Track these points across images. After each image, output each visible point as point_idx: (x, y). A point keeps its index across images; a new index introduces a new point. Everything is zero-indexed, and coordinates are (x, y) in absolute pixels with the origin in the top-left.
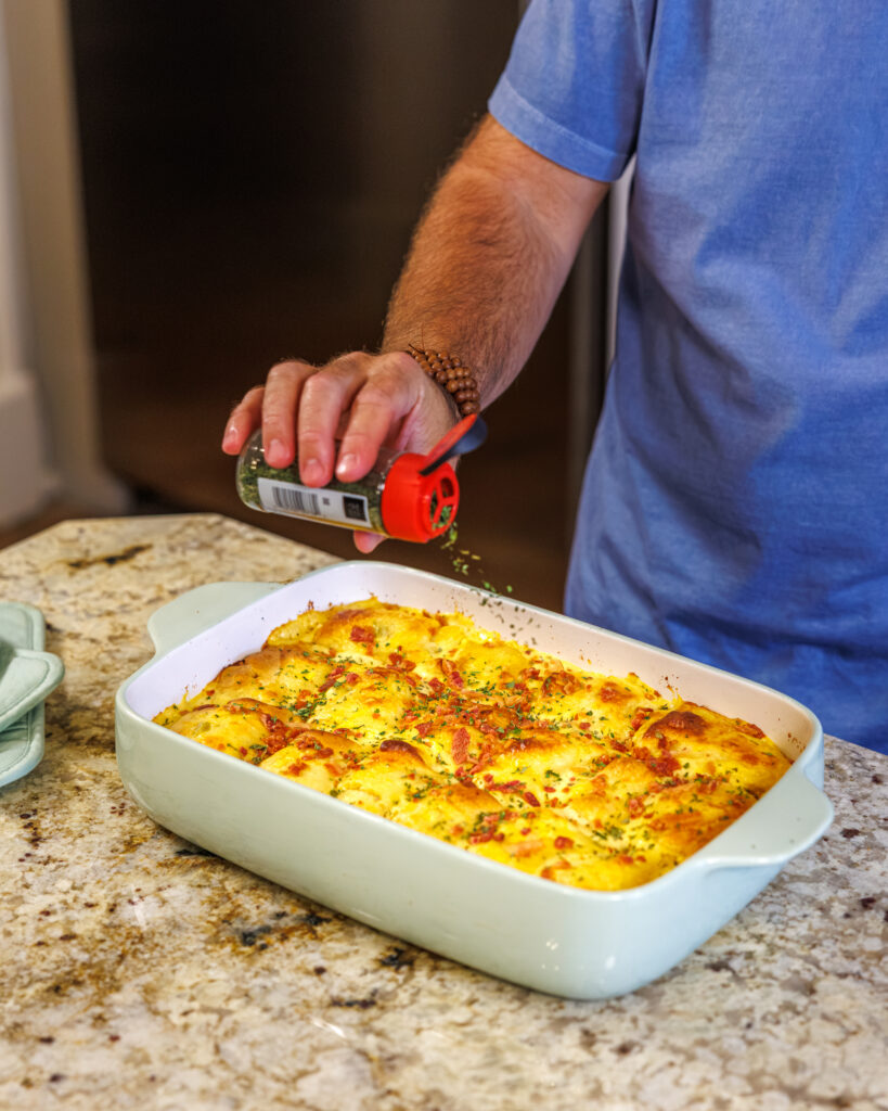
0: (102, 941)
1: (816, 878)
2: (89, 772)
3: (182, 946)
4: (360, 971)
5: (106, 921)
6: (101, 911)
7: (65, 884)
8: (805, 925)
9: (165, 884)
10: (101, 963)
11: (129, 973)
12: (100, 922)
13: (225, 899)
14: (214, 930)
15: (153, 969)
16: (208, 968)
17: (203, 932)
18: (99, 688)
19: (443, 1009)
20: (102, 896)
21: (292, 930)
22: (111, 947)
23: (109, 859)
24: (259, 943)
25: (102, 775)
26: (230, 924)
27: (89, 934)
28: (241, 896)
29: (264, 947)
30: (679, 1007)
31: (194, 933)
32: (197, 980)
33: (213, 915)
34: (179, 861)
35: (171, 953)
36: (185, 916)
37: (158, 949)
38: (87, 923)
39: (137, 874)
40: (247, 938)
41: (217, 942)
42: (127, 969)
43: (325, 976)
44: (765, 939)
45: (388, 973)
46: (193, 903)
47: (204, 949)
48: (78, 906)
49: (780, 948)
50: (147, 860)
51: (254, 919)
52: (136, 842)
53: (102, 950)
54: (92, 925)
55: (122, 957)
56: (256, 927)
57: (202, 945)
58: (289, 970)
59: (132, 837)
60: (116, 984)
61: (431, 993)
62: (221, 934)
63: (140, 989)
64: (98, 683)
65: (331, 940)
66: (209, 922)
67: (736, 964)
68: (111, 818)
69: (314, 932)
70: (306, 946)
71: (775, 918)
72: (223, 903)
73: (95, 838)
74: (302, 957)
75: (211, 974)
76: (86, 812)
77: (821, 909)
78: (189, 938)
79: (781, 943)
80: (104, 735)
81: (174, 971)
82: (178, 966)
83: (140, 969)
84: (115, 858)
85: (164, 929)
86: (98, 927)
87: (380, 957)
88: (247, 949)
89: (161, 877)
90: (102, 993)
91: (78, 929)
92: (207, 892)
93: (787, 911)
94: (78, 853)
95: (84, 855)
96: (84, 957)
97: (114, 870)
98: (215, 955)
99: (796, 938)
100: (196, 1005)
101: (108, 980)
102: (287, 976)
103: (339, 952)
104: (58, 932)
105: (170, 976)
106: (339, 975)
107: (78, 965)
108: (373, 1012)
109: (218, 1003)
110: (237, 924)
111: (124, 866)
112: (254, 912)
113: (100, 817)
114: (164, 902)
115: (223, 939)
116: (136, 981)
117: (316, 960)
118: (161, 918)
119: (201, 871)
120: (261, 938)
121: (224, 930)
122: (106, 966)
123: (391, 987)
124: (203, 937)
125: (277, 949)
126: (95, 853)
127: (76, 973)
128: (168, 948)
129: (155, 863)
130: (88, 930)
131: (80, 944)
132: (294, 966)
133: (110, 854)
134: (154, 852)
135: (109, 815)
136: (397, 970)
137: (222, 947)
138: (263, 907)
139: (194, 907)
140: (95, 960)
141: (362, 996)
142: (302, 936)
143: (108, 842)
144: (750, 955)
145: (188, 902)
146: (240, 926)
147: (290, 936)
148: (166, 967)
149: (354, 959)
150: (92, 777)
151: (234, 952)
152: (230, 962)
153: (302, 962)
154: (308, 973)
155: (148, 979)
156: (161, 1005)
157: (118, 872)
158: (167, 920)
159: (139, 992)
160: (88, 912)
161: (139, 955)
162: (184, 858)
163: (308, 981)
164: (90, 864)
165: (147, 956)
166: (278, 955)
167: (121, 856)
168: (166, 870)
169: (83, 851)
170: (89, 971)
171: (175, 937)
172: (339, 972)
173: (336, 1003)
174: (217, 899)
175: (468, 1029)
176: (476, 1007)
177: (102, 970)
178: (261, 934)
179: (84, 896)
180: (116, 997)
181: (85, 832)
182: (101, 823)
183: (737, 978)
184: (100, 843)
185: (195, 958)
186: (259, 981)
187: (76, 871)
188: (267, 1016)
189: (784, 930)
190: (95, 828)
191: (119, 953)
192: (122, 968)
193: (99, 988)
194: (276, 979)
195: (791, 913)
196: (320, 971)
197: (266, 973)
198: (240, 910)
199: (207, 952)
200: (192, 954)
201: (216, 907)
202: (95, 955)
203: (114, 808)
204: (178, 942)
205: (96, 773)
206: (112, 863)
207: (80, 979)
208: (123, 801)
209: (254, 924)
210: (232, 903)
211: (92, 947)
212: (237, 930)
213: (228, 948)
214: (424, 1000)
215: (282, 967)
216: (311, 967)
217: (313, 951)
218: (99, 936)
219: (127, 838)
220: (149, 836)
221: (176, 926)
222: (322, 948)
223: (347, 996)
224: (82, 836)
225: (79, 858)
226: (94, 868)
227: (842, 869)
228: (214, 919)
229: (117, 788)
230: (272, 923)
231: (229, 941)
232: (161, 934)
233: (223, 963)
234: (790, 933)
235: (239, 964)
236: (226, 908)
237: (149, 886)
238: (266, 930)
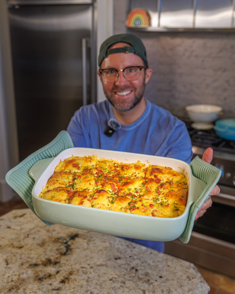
1: (125, 264)
4: (57, 284)
5: (18, 278)
6: (17, 276)
7: (12, 272)
8: (124, 272)
9: (27, 271)
10: (17, 285)
11: (21, 286)
15: (25, 285)
19: (70, 290)
20: (17, 273)
22: (19, 282)
29: (42, 281)
30: (105, 287)
32: (32, 287)
35: (28, 282)
36: (30, 276)
37: (26, 282)
38: (15, 278)
39: (23, 269)
40: (40, 279)
41: (35, 280)
43: (52, 285)
45: (61, 284)
47: (33, 281)
49: (120, 276)
50: (25, 267)
55: (20, 284)
60: (19, 289)
61: (68, 287)
65: (53, 279)
66: (34, 277)
67: (114, 279)
69: (50, 278)
70: (49, 280)
73: (17, 263)
75: (34, 286)
76: (16, 259)
77: (126, 269)
78: (31, 280)
82: (29, 285)
84: (20, 267)
87: (60, 282)
88: (40, 281)
90: (17, 290)
91: (14, 279)
92: (34, 272)
97: (20, 269)
98: (35, 282)
100: (32, 291)
102: (46, 285)
103: (54, 281)
104: (10, 280)
105: (28, 287)
107: (13, 285)
108: (59, 291)
109: (35, 291)
110: (38, 277)
114: (27, 274)
116: (22, 288)
117: (50, 282)
119: (33, 268)
121: (36, 278)
123: (62, 286)
124: (33, 279)
126: (17, 266)
127: (13, 287)
131: (14, 282)
134: (26, 265)
135: (19, 259)
136: (63, 283)
138: (42, 274)
139: (32, 274)
141: (57, 288)
142: (48, 278)
143: (19, 264)
144: (115, 278)
147: (46, 279)
148: (27, 285)
149: (56, 282)
151: (38, 282)
155: (24, 287)
156: (26, 292)
158: (27, 277)
159: (23, 290)
160: (15, 276)
163: (49, 286)
165: (24, 283)
166: (45, 282)
168: (28, 268)
169: (15, 266)
170: (15, 287)
171: (29, 280)
172: (54, 284)
173: (53, 290)
175: (73, 293)
176: (75, 289)
179: (15, 274)
180: (19, 291)
182: (18, 261)
183: (114, 282)
185: (32, 283)
187: (13, 269)
188: (43, 293)
195: (122, 270)
196: (51, 284)
197: (43, 285)
201: (35, 274)
209: (41, 277)
211: (16, 282)
214: (67, 288)
216: (49, 283)
218: (17, 280)
219: (22, 263)
221: (29, 278)
222: (51, 280)
223: (55, 288)
224: (15, 263)
226: (16, 269)
227: (129, 262)
230: (44, 276)
231: (37, 280)
232: (27, 279)
234: (122, 274)
235: (38, 284)
236: (37, 274)
237: (24, 271)
238: (43, 278)
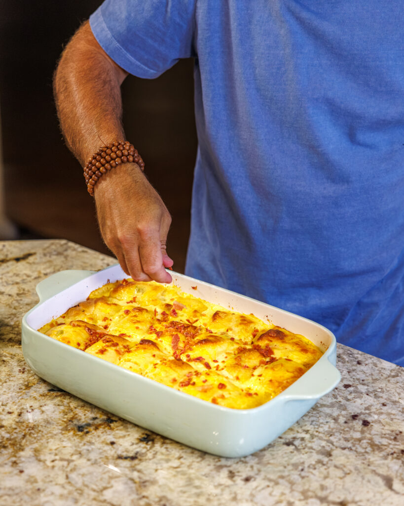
0: (16, 429)
1: (332, 406)
2: (9, 354)
3: (51, 432)
4: (130, 444)
5: (17, 420)
6: (14, 416)
8: (327, 426)
9: (43, 404)
10: (15, 438)
11: (28, 443)
12: (14, 420)
13: (70, 411)
14: (65, 425)
15: (38, 441)
16: (63, 441)
17: (60, 425)
18: (13, 316)
19: (168, 461)
20: (15, 409)
21: (100, 425)
22: (20, 431)
23: (18, 392)
24: (86, 430)
25: (15, 355)
26: (72, 422)
27: (10, 425)
28: (77, 410)
29: (87, 432)
30: (272, 461)
31: (57, 426)
32: (58, 446)
33: (65, 418)
34: (49, 394)
35: (46, 434)
36: (53, 418)
37: (41, 432)
38: (9, 421)
39: (31, 399)
40: (80, 428)
41: (67, 430)
42: (26, 441)
43: (115, 446)
44: (310, 432)
45: (143, 445)
46: (56, 413)
47: (61, 433)
48: (5, 413)
49: (316, 436)
50: (35, 393)
51: (83, 420)
52: (30, 385)
53: (15, 433)
54: (11, 421)
55: (24, 436)
56: (84, 424)
57: (60, 431)
58: (99, 443)
59: (28, 383)
60: (22, 448)
61: (162, 454)
62: (69, 427)
63: (33, 450)
64: (12, 314)
65: (117, 430)
66: (63, 421)
67: (297, 443)
68: (19, 374)
69: (110, 426)
70: (106, 432)
71: (314, 423)
72: (69, 413)
73: (12, 383)
74: (104, 437)
75: (64, 444)
76: (8, 372)
77: (334, 419)
78: (54, 428)
79: (317, 434)
80: (15, 337)
81: (48, 443)
82: (49, 440)
83: (33, 441)
84: (21, 392)
85: (43, 424)
86: (14, 423)
87: (139, 438)
88: (80, 433)
89: (41, 401)
90: (16, 452)
91: (5, 424)
92: (62, 408)
93: (319, 420)
94: (4, 390)
95: (7, 390)
96: (7, 436)
97: (20, 397)
98: (66, 435)
99: (323, 432)
100: (58, 457)
101: (18, 446)
102: (98, 445)
103: (121, 435)
105: (46, 445)
106: (121, 445)
107: (5, 439)
108: (136, 462)
109: (68, 457)
110: (75, 422)
111: (25, 396)
112: (83, 417)
113: (14, 374)
114: (43, 412)
115: (69, 428)
116: (30, 447)
117: (111, 438)
118: (42, 419)
119: (59, 398)
120: (86, 429)
121: (70, 424)
122: (17, 440)
123: (144, 451)
124: (60, 428)
125: (93, 433)
126: (12, 390)
127: (4, 443)
128: (45, 432)
129: (38, 395)
130: (9, 424)
131: (6, 430)
132: (101, 441)
133: (18, 390)
134: (38, 390)
135: (18, 373)
136: (147, 443)
137: (69, 432)
138: (87, 415)
139: (56, 414)
140: (12, 437)
141: (131, 454)
142: (104, 428)
143: (17, 385)
144: (302, 439)
145: (54, 412)
146: (77, 423)
147: (99, 427)
148: (44, 441)
149: (127, 438)
150: (10, 356)
151: (75, 435)
152: (72, 439)
153: (105, 439)
154: (107, 444)
155: (36, 445)
156: (42, 457)
157: (22, 398)
158: (44, 420)
159: (32, 451)
160: (9, 416)
161: (32, 435)
162: (52, 392)
163: (107, 447)
164: (10, 395)
165: (35, 435)
166: (94, 436)
167: (24, 391)
168: (43, 398)
169: (6, 389)
170: (10, 442)
171: (48, 428)
172: (121, 444)
173: (120, 457)
174: (66, 411)
175: (178, 469)
176: (182, 460)
177: (16, 441)
178: (86, 427)
179: (7, 409)
180: (22, 453)
181: (7, 380)
182: (14, 376)
183: (297, 449)
184: (14, 386)
185: (57, 437)
186: (86, 447)
187: (3, 398)
188: (89, 463)
189: (318, 428)
190: (11, 379)
191: (23, 434)
192: (24, 441)
193: (14, 449)
194: (93, 447)
195: (321, 421)
196: (112, 443)
197: (89, 444)
198: (77, 416)
199: (63, 434)
200: (56, 435)
201: (66, 415)
202: (12, 435)
203: (20, 370)
204: (49, 430)
205: (12, 354)
206: (19, 394)
207: (6, 445)
208: (24, 367)
209: (83, 422)
210: (73, 413)
211: (11, 431)
212: (76, 425)
213: (72, 433)
214: (159, 457)
215: (96, 441)
216: (109, 442)
217: (109, 435)
218: (14, 426)
219: (26, 383)
220: (36, 383)
221: (48, 423)
222: (113, 433)
223: (125, 455)
224: (6, 382)
225: (5, 392)
226: (11, 397)
227: (343, 402)
228: (65, 420)
229: (21, 361)
230: (91, 422)
231: (72, 430)
232: (42, 426)
233: (69, 439)
234: (321, 430)
235: (77, 439)
236: (70, 415)
237: (36, 404)
238: (89, 425)
